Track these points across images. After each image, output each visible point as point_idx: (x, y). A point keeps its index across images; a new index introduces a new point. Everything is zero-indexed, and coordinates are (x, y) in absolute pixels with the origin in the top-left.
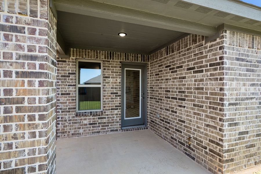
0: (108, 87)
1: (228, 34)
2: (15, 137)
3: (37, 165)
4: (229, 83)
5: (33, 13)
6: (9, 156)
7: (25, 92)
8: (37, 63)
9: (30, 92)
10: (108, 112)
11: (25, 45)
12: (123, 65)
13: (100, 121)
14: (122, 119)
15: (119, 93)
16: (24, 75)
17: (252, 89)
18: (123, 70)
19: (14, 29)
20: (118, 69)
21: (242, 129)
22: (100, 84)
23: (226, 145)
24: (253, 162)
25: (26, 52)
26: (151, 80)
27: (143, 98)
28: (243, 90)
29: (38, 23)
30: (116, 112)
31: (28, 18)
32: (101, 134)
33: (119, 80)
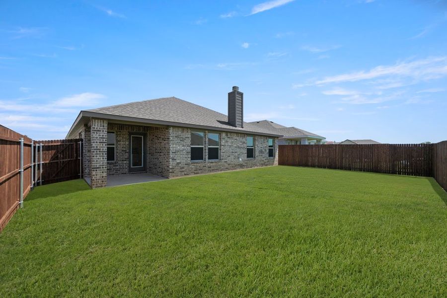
0: (120, 147)
1: (171, 128)
2: (98, 159)
3: (104, 167)
4: (172, 145)
5: (103, 126)
6: (97, 163)
7: (101, 147)
8: (104, 139)
9: (102, 147)
10: (120, 162)
11: (101, 135)
12: (130, 134)
13: (114, 167)
14: (129, 167)
15: (128, 151)
16: (101, 142)
17: (183, 147)
18: (130, 137)
19: (99, 131)
20: (127, 136)
21: (178, 161)
22: (114, 145)
23: (171, 167)
24: (183, 174)
25: (101, 137)
26: (149, 143)
27: (144, 153)
28: (179, 148)
29: (104, 129)
30: (125, 162)
31: (102, 128)
32: (115, 175)
33: (127, 143)
